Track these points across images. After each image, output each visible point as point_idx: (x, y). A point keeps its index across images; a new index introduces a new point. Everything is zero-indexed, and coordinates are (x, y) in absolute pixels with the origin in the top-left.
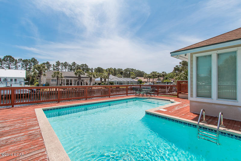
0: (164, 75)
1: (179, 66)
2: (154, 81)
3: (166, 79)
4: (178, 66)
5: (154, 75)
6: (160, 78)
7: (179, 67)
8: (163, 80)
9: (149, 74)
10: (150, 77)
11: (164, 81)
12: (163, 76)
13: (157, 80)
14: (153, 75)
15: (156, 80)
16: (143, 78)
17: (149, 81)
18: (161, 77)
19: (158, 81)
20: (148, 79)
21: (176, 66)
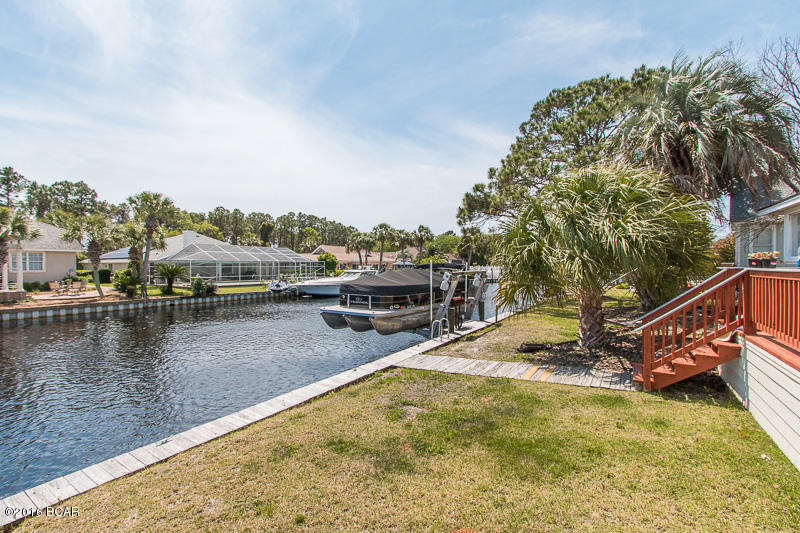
0: (422, 239)
1: (490, 187)
2: (384, 259)
3: (432, 252)
4: (483, 186)
5: (386, 239)
6: (408, 248)
7: (486, 190)
8: (420, 257)
9: (365, 235)
10: (368, 246)
11: (424, 261)
12: (421, 241)
13: (398, 257)
14: (382, 238)
15: (390, 258)
16: (344, 249)
17: (364, 259)
18: (412, 245)
19: (399, 262)
20: (363, 253)
21: (477, 188)
